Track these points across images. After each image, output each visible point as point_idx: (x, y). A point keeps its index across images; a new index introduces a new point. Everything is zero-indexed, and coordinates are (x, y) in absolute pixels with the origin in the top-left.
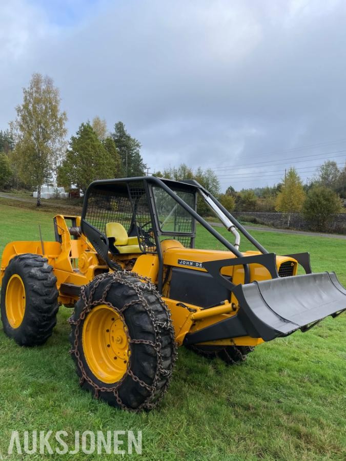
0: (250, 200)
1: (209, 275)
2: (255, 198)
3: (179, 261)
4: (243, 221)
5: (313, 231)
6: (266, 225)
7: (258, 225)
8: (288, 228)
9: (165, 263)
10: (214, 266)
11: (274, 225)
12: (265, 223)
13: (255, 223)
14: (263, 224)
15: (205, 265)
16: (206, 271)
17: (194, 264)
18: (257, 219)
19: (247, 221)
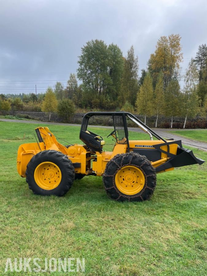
0: (19, 104)
1: (156, 150)
2: (21, 102)
3: (136, 146)
4: (20, 117)
5: (64, 123)
6: (35, 120)
7: (31, 120)
8: (50, 122)
9: (130, 147)
10: (157, 146)
11: (40, 120)
12: (35, 118)
13: (28, 119)
14: (33, 119)
15: (154, 146)
16: (155, 148)
17: (144, 146)
18: (29, 116)
19: (23, 118)
